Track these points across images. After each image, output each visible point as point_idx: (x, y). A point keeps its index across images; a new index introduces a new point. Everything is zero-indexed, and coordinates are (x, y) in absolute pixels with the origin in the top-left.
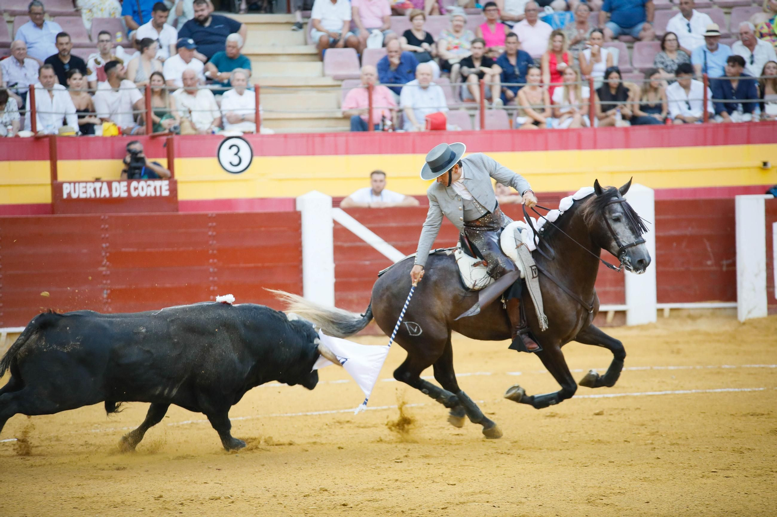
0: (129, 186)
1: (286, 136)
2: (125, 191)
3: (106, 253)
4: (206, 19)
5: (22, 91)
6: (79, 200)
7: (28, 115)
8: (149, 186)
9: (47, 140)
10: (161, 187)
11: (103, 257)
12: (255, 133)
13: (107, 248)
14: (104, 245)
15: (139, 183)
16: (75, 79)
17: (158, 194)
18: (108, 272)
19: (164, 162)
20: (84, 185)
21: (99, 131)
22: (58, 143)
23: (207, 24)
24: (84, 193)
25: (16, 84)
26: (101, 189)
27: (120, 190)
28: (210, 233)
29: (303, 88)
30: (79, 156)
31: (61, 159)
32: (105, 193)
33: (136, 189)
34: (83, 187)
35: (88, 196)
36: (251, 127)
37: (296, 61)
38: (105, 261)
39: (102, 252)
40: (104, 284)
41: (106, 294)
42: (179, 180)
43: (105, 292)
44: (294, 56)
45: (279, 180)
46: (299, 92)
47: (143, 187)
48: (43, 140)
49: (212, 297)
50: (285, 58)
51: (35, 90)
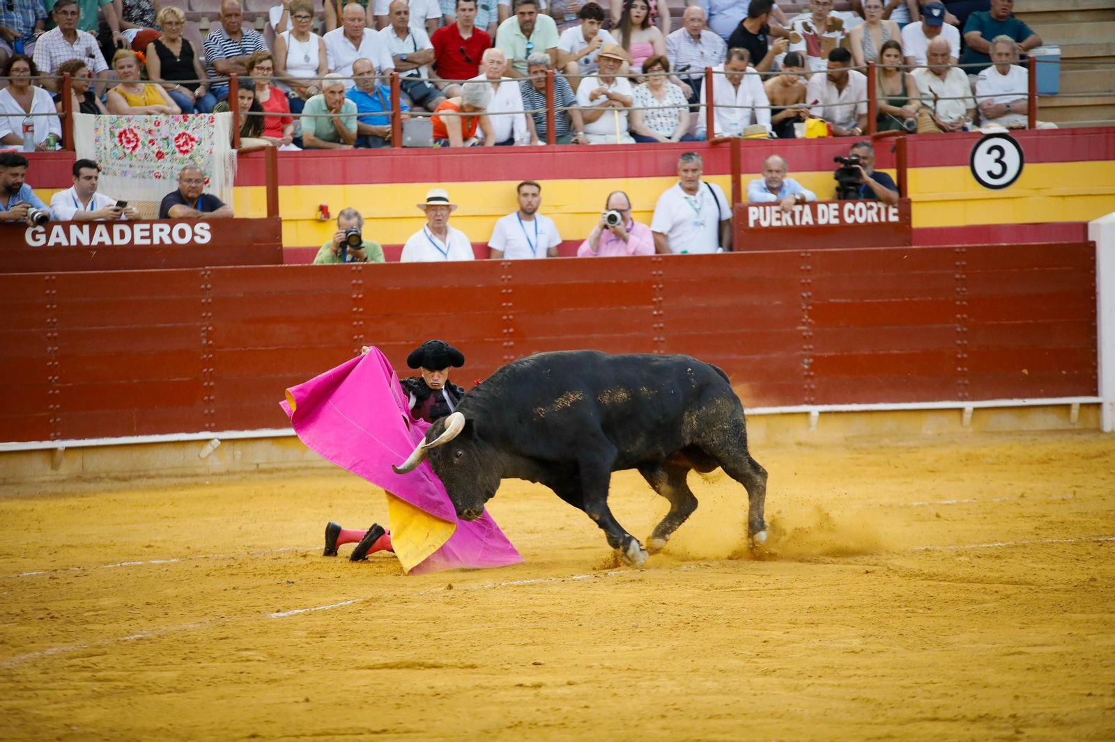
0: (841, 210)
1: (1073, 132)
2: (835, 217)
3: (808, 305)
5: (695, 76)
6: (771, 229)
7: (703, 110)
8: (871, 208)
9: (728, 144)
11: (804, 310)
12: (1027, 128)
13: (809, 297)
14: (805, 295)
15: (855, 205)
17: (883, 219)
18: (811, 334)
21: (801, 131)
22: (742, 149)
24: (778, 220)
25: (688, 67)
26: (801, 213)
27: (828, 215)
28: (957, 276)
29: (1100, 60)
31: (748, 172)
32: (808, 219)
33: (851, 212)
34: (777, 212)
35: (784, 224)
36: (1022, 120)
37: (1092, 21)
38: (806, 317)
39: (802, 303)
40: (805, 350)
41: (807, 364)
42: (913, 200)
43: (806, 361)
44: (1092, 13)
45: (1063, 196)
46: (1097, 66)
47: (861, 211)
48: (721, 145)
49: (959, 369)
50: (1076, 17)
51: (714, 75)
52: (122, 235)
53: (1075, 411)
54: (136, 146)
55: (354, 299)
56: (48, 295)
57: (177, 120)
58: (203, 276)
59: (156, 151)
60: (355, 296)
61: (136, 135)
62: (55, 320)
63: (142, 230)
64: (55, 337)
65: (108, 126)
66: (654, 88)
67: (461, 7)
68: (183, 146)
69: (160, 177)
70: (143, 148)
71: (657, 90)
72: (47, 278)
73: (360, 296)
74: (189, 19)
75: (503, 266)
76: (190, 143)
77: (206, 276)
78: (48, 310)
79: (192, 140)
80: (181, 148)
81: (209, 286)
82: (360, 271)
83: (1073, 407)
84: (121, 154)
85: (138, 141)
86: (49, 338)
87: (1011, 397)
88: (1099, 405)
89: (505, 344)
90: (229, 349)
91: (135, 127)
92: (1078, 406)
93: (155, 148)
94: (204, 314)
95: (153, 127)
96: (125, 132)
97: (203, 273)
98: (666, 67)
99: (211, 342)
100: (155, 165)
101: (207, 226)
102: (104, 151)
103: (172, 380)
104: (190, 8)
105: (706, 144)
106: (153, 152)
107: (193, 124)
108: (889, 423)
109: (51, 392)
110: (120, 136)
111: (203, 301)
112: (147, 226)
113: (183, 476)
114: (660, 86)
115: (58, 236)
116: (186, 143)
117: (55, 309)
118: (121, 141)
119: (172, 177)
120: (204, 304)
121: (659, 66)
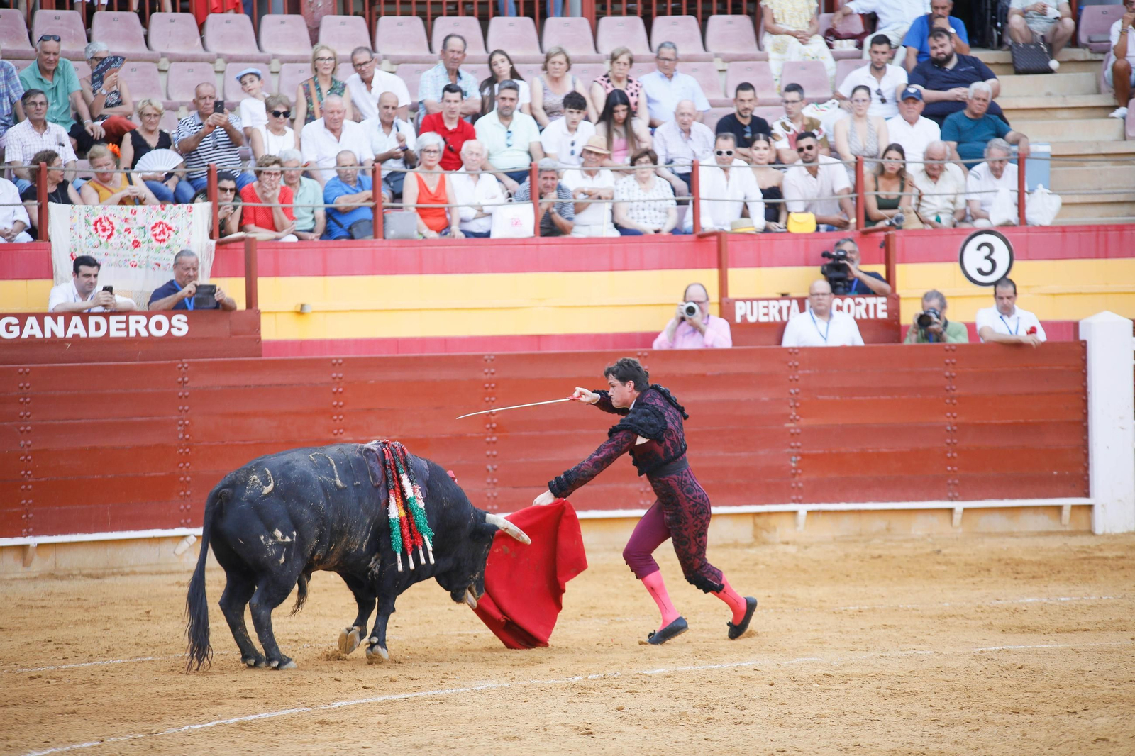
1: (1063, 230)
3: (795, 401)
4: (949, 58)
6: (758, 326)
8: (859, 304)
9: (714, 238)
10: (875, 306)
11: (791, 407)
12: (1017, 225)
13: (797, 393)
14: (793, 391)
15: (843, 300)
16: (757, 149)
17: (872, 316)
18: (798, 431)
19: (881, 269)
20: (765, 303)
22: (729, 243)
23: (950, 66)
24: (765, 315)
25: (674, 160)
26: (789, 308)
28: (947, 374)
29: (1090, 158)
30: (759, 262)
31: (734, 266)
34: (764, 307)
35: (772, 319)
37: (1083, 118)
38: (794, 413)
39: (791, 401)
40: (792, 447)
41: (795, 462)
42: (902, 296)
43: (794, 459)
44: (1081, 111)
45: (1054, 295)
46: (1085, 164)
47: (849, 307)
48: (708, 239)
49: (949, 468)
50: (1065, 114)
51: (700, 168)
52: (98, 327)
53: (1066, 513)
54: (111, 234)
55: (335, 393)
56: (22, 388)
57: (155, 209)
58: (180, 369)
59: (132, 241)
60: (334, 390)
61: (111, 223)
62: (28, 414)
63: (117, 322)
64: (28, 432)
65: (84, 214)
66: (642, 180)
67: (445, 99)
68: (160, 234)
69: (135, 266)
70: (119, 236)
71: (644, 182)
72: (21, 370)
73: (341, 390)
74: (167, 108)
75: (486, 360)
76: (167, 232)
77: (183, 369)
78: (22, 403)
79: (169, 229)
80: (158, 237)
81: (186, 379)
82: (340, 364)
83: (1065, 508)
84: (97, 242)
85: (113, 229)
86: (22, 432)
87: (1002, 498)
88: (1090, 507)
89: (488, 439)
90: (206, 443)
91: (111, 215)
92: (1069, 508)
93: (131, 237)
94: (181, 408)
95: (130, 216)
96: (100, 220)
97: (180, 365)
98: (654, 160)
99: (187, 436)
100: (132, 254)
101: (184, 318)
102: (78, 239)
103: (147, 475)
104: (168, 97)
105: (692, 237)
106: (129, 240)
107: (171, 214)
108: (878, 524)
109: (23, 487)
110: (95, 224)
111: (180, 394)
112: (123, 318)
113: (159, 573)
114: (647, 178)
115: (32, 328)
116: (163, 232)
117: (28, 403)
118: (96, 229)
119: (147, 266)
120: (181, 397)
121: (646, 158)
